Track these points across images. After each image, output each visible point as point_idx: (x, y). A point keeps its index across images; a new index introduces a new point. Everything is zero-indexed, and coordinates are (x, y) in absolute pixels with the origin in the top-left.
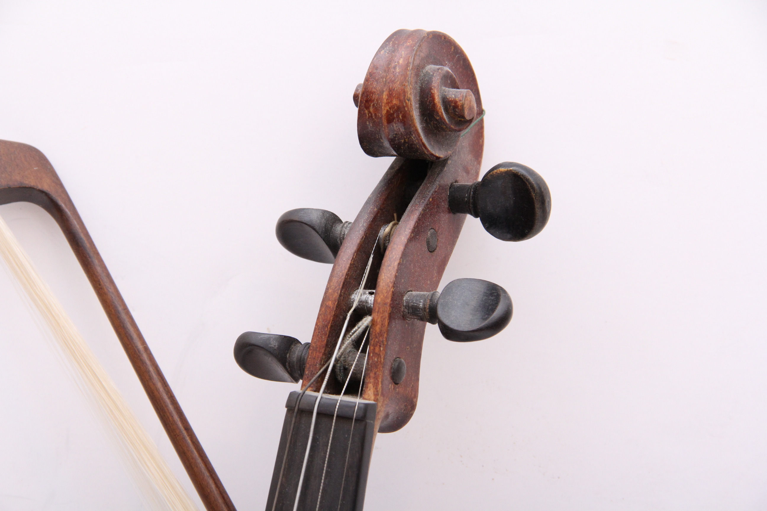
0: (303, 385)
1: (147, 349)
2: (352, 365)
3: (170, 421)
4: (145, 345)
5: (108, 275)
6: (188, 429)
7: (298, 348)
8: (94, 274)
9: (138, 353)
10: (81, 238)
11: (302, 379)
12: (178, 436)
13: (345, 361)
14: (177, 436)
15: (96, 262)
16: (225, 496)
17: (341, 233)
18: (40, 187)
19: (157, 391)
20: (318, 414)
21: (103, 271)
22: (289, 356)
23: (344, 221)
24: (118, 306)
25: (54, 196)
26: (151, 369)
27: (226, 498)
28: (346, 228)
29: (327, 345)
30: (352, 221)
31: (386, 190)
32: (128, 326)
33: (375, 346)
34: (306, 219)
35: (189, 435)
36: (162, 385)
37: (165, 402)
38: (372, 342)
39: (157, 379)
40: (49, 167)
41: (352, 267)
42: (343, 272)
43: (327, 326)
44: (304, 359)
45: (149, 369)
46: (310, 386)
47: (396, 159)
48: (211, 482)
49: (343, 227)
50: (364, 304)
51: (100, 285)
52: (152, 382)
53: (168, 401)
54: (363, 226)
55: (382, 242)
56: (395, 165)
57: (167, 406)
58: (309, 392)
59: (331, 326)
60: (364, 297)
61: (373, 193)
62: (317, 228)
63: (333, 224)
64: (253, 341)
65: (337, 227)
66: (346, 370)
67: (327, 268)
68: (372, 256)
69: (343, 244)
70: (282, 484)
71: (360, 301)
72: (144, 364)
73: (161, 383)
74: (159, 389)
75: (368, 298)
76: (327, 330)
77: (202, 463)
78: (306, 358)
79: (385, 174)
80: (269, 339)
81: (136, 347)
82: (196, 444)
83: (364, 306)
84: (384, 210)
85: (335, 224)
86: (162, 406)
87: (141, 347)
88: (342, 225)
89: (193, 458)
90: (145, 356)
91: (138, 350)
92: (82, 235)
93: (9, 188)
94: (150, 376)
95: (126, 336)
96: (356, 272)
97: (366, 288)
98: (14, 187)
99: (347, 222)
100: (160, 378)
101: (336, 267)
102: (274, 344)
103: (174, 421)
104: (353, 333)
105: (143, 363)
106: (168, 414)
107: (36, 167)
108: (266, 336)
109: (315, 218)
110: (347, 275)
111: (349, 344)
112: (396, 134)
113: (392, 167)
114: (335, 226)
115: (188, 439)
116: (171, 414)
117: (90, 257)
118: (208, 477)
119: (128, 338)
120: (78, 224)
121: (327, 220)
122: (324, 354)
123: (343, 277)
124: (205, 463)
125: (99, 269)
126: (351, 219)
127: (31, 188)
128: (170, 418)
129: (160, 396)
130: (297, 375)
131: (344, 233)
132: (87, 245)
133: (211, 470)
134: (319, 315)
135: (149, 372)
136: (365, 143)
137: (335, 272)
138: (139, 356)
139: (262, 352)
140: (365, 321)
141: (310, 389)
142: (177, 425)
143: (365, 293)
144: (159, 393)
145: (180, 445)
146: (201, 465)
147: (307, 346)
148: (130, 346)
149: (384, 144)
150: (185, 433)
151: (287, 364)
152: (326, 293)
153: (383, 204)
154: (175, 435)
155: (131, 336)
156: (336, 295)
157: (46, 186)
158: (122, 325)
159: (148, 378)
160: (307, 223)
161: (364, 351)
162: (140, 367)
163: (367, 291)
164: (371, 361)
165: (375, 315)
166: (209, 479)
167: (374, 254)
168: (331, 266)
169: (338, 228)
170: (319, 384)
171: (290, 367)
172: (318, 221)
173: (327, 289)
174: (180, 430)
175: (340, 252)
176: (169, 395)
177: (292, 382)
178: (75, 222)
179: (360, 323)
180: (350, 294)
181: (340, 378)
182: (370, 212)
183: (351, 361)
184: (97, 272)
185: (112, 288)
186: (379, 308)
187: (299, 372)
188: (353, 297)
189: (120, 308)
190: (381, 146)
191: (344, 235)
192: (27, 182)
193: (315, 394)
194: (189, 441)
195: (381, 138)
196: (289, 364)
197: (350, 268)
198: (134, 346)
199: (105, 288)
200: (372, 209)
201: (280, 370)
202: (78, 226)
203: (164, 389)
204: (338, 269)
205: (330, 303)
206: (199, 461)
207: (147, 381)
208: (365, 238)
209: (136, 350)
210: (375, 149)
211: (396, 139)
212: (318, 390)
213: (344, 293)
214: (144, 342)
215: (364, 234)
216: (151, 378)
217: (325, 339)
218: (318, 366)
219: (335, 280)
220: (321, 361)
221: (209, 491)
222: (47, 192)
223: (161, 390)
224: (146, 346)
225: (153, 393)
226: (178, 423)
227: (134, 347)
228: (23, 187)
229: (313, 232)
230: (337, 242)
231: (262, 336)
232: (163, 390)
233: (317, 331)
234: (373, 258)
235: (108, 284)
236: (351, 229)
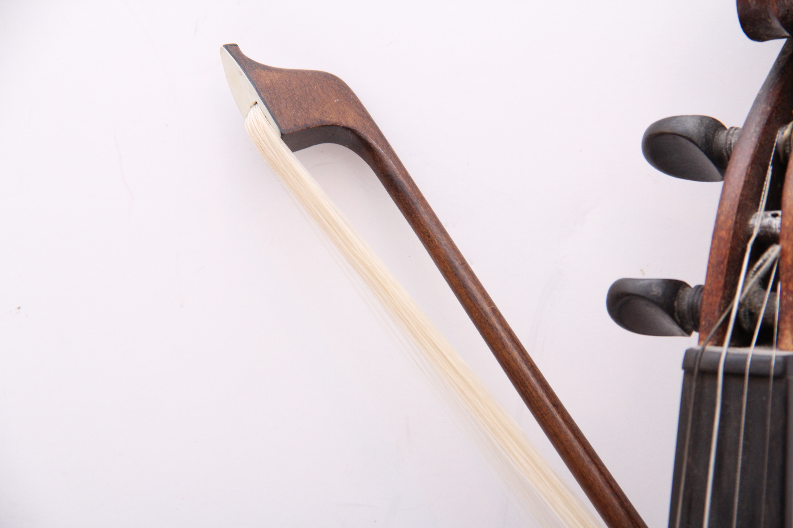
0: (700, 340)
1: (495, 311)
2: (760, 308)
3: (534, 397)
4: (492, 306)
5: (438, 224)
6: (557, 405)
7: (688, 293)
8: (421, 224)
9: (485, 317)
10: (401, 181)
11: (697, 330)
12: (546, 414)
13: (750, 304)
14: (544, 415)
15: (421, 209)
16: (613, 484)
17: (726, 143)
18: (344, 124)
19: (514, 361)
20: (725, 374)
21: (431, 219)
22: (678, 305)
23: (728, 127)
24: (454, 261)
25: (362, 132)
26: (503, 335)
27: (614, 487)
28: (732, 136)
29: (725, 286)
30: (740, 125)
31: (780, 81)
32: (469, 285)
33: (787, 281)
34: (680, 129)
35: (559, 413)
36: (519, 353)
37: (525, 375)
38: (783, 277)
39: (512, 347)
40: (352, 97)
41: (747, 184)
42: (737, 192)
43: (722, 262)
44: (697, 306)
45: (501, 335)
46: (710, 340)
47: (787, 41)
48: (593, 468)
49: (728, 134)
50: (768, 230)
51: (429, 236)
52: (507, 351)
53: (529, 373)
54: (755, 131)
55: (781, 149)
56: (787, 49)
57: (528, 379)
58: (711, 348)
59: (729, 262)
60: (766, 221)
61: (763, 88)
62: (695, 139)
63: (715, 132)
64: (630, 289)
65: (720, 136)
66: (753, 316)
67: (715, 188)
68: (770, 168)
69: (732, 157)
70: (688, 466)
71: (762, 228)
72: (494, 329)
73: (517, 350)
74: (516, 359)
75: (771, 222)
76: (724, 267)
77: (580, 446)
78: (699, 304)
79: (776, 62)
80: (650, 285)
81: (482, 309)
82: (569, 423)
83: (767, 232)
84: (779, 108)
85: (717, 132)
86: (523, 380)
87: (487, 309)
88: (726, 132)
89: (567, 441)
90: (494, 320)
91: (485, 312)
92: (401, 178)
93: (308, 128)
94: (503, 344)
95: (469, 297)
96: (752, 190)
97: (768, 208)
98: (314, 126)
99: (732, 128)
100: (516, 345)
101: (727, 187)
102: (657, 291)
103: (539, 396)
104: (758, 269)
105: (492, 327)
106: (531, 389)
107: (336, 99)
108: (646, 282)
109: (691, 128)
110: (742, 195)
111: (754, 283)
112: (788, 11)
113: (783, 52)
114: (718, 134)
115: (558, 417)
116: (534, 388)
117: (413, 203)
118: (589, 462)
119: (470, 299)
120: (395, 164)
121: (707, 128)
122: (723, 298)
123: (737, 200)
124: (583, 445)
125: (426, 217)
126: (739, 123)
127: (334, 126)
128: (534, 394)
129: (518, 367)
130: (689, 327)
131: (731, 142)
132: (409, 189)
133: (591, 454)
134: (712, 249)
135: (501, 338)
136: (748, 26)
137: (727, 193)
138: (487, 321)
139: (642, 303)
140: (773, 251)
141: (710, 343)
142: (543, 401)
143: (766, 216)
144: (516, 364)
145: (550, 426)
146: (578, 448)
147: (699, 289)
148: (474, 309)
149: (773, 25)
150: (553, 410)
151: (676, 314)
152: (717, 221)
153: (778, 100)
154: (542, 414)
155: (474, 297)
156: (730, 223)
157: (350, 121)
158: (462, 284)
159: (501, 346)
160: (682, 134)
161: (774, 289)
162: (489, 334)
163: (770, 213)
164: (784, 302)
165: (783, 243)
166: (591, 464)
167: (773, 164)
168: (719, 185)
169: (722, 137)
170: (720, 336)
171: (680, 318)
172: (696, 131)
173: (718, 216)
174: (547, 407)
175: (729, 168)
176: (529, 365)
177: (683, 335)
178: (390, 162)
179: (765, 255)
180: (747, 219)
181: (746, 326)
182: (763, 113)
183: (757, 303)
184: (424, 221)
185: (444, 239)
186: (788, 234)
187: (692, 323)
188: (751, 222)
189: (457, 263)
190: (769, 28)
191: (731, 144)
192: (328, 119)
193: (717, 349)
194: (560, 420)
195: (769, 17)
196: (679, 313)
197: (744, 187)
198: (479, 308)
199: (436, 240)
200: (764, 108)
201: (667, 322)
202: (394, 167)
203: (522, 358)
204: (729, 190)
205: (723, 234)
206: (576, 443)
207: (500, 350)
208: (760, 147)
209: (483, 313)
210: (761, 31)
211: (789, 16)
212: (720, 343)
213: (741, 219)
214: (490, 303)
215: (758, 141)
216: (504, 345)
217: (722, 279)
218: (717, 313)
219: (727, 203)
220: (720, 306)
221: (592, 480)
222: (353, 128)
223: (519, 360)
224: (494, 307)
225: (509, 364)
226: (544, 399)
227: (480, 310)
228: (325, 126)
229: (692, 146)
230: (723, 154)
231: (641, 283)
232: (521, 360)
233: (711, 270)
234: (773, 171)
235: (439, 235)
236: (740, 137)
